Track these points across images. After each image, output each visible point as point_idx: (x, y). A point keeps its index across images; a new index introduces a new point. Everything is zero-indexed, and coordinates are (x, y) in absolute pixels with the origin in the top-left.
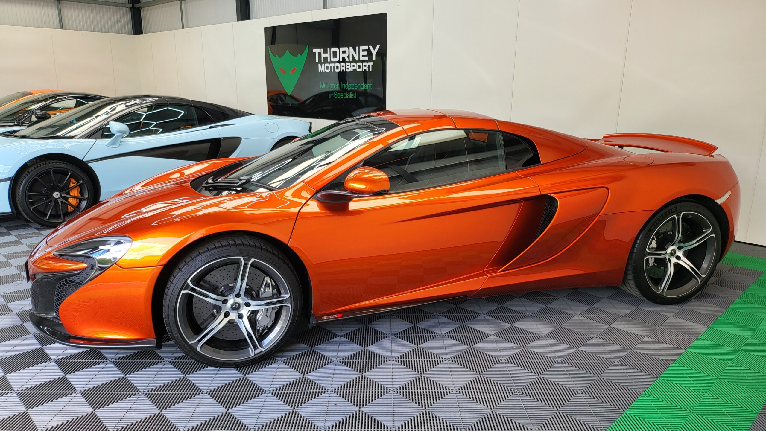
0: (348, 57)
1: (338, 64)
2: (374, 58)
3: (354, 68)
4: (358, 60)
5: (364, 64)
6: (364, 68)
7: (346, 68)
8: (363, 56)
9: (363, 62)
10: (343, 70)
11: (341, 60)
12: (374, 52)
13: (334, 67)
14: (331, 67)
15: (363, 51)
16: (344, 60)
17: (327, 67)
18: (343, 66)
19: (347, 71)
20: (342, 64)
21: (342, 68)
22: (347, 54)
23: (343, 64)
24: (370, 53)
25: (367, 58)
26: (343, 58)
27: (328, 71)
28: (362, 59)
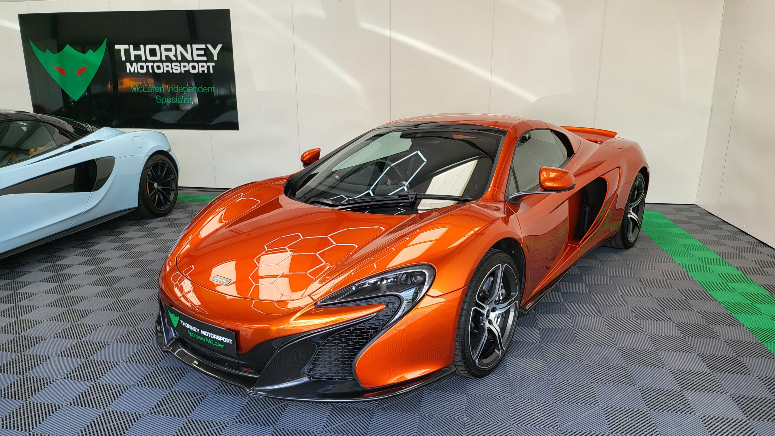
0: (176, 56)
1: (160, 64)
2: (216, 58)
3: (187, 69)
4: (191, 59)
5: (200, 64)
6: (201, 69)
7: (172, 68)
8: (198, 55)
9: (198, 62)
10: (168, 71)
11: (164, 59)
12: (215, 52)
13: (153, 67)
14: (148, 67)
15: (197, 49)
16: (168, 59)
17: (142, 68)
18: (167, 66)
19: (175, 71)
20: (165, 64)
21: (166, 69)
22: (173, 52)
23: (169, 64)
24: (208, 53)
25: (205, 58)
26: (167, 57)
27: (145, 71)
28: (196, 58)
